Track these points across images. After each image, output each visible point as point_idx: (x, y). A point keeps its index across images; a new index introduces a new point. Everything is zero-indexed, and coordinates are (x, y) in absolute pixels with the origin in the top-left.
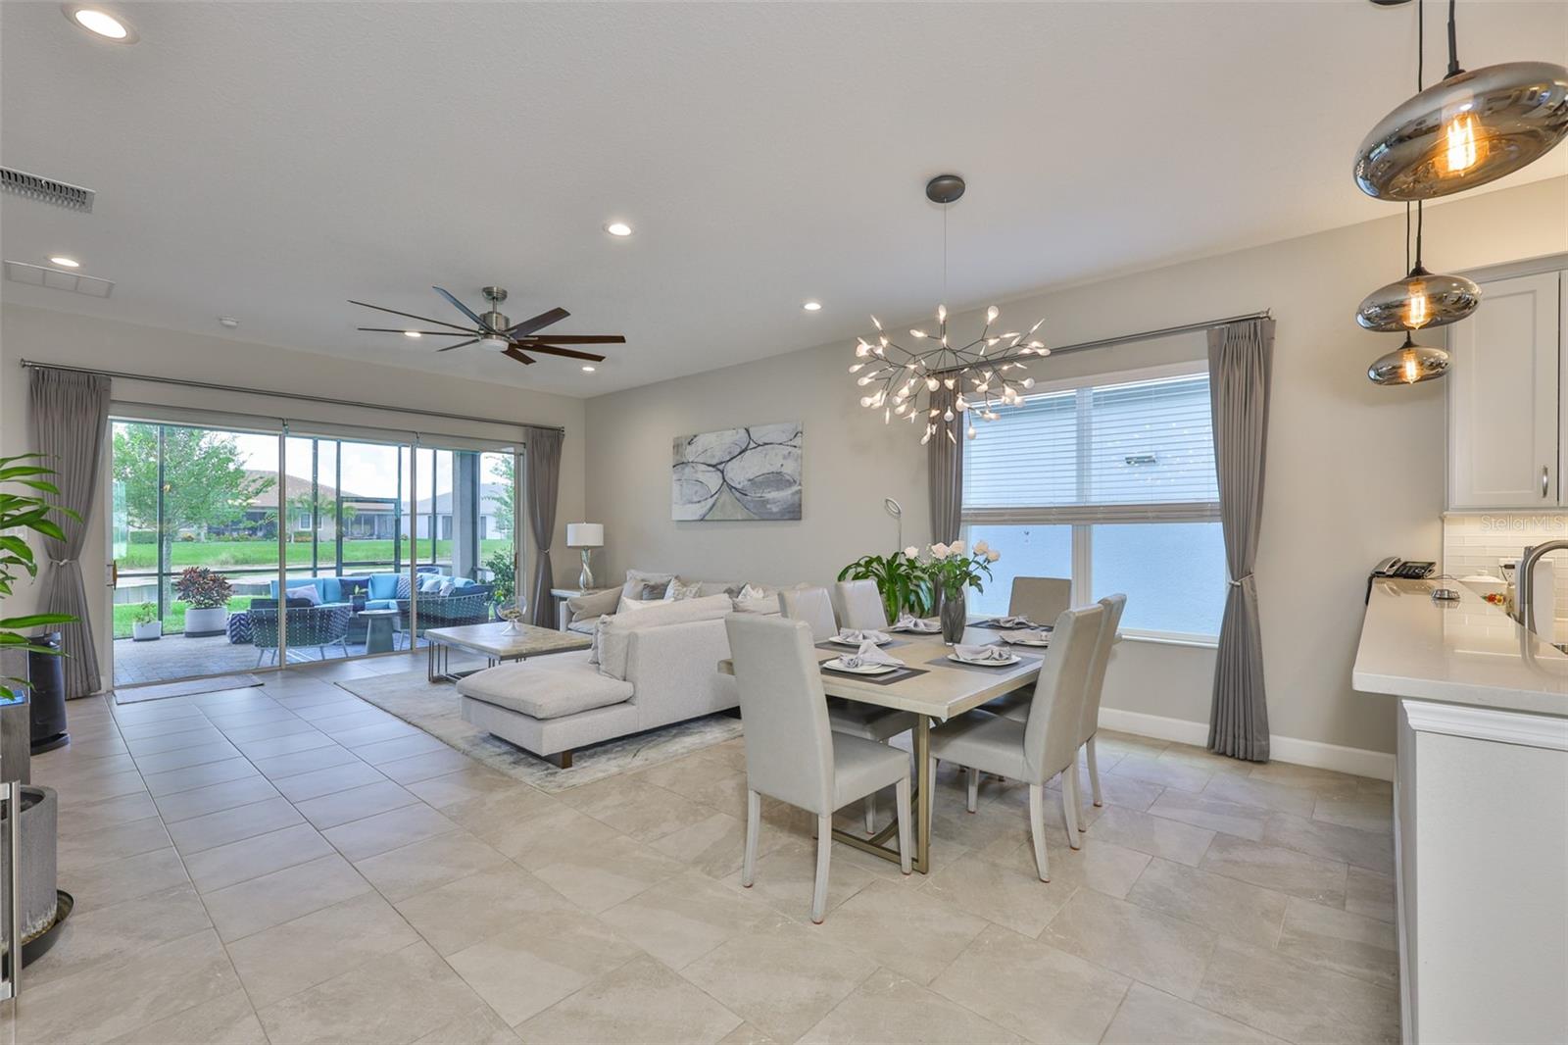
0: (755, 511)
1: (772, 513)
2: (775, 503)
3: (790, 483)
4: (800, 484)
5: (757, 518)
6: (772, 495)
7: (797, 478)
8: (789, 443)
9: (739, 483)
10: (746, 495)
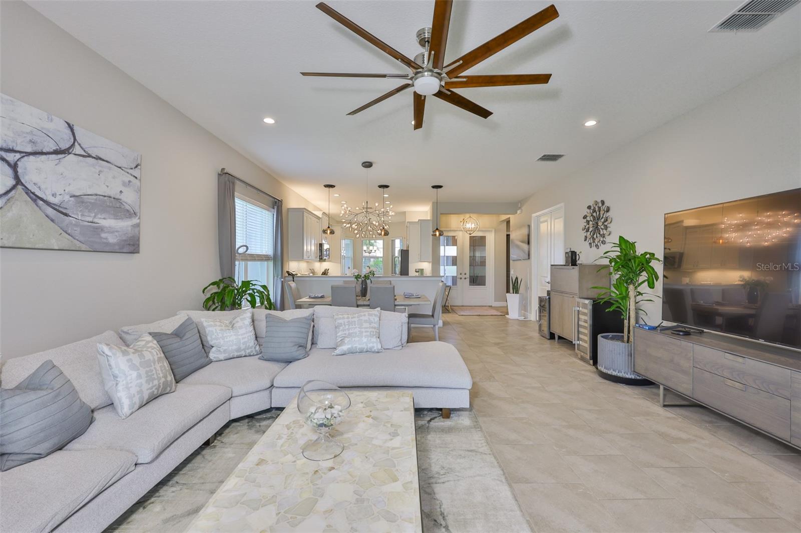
0: (82, 239)
1: (107, 244)
2: (113, 232)
3: (131, 214)
4: (139, 218)
5: (84, 247)
6: (108, 222)
7: (137, 211)
8: (130, 171)
9: (54, 195)
10: (66, 215)
